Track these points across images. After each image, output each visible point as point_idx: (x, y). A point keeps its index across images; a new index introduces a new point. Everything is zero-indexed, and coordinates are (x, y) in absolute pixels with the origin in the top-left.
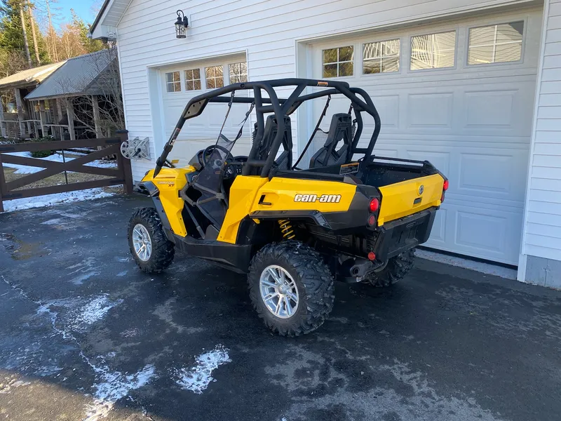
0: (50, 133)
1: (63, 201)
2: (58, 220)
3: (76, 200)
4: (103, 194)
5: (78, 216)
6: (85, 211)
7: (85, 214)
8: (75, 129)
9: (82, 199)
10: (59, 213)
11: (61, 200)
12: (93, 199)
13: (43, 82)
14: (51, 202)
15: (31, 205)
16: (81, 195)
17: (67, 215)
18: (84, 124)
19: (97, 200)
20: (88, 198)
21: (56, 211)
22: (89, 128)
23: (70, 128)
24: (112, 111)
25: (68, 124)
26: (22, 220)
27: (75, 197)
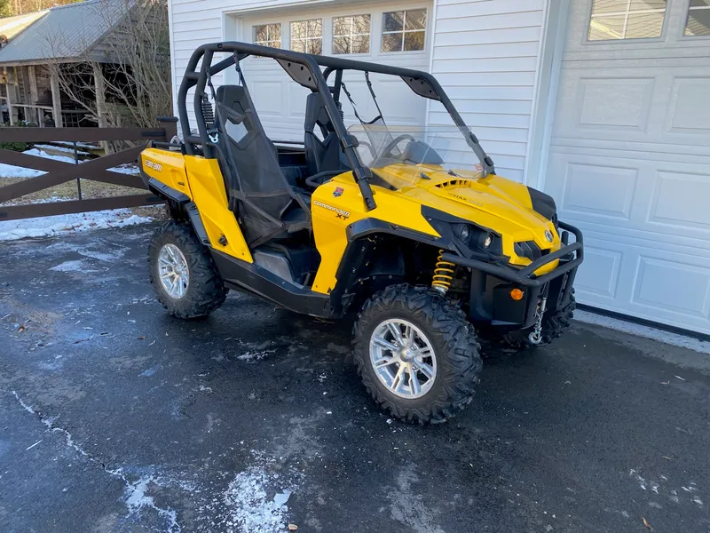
0: (21, 117)
1: (73, 228)
2: (78, 262)
3: (95, 227)
4: (134, 219)
5: (110, 256)
6: (118, 248)
7: (120, 253)
8: (63, 114)
9: (105, 226)
10: (75, 249)
11: (70, 226)
12: (121, 225)
13: (12, 39)
14: (55, 228)
15: (22, 233)
16: (102, 219)
17: (92, 255)
18: (84, 105)
19: (130, 229)
20: (113, 225)
21: (68, 245)
22: (91, 113)
23: (56, 110)
24: (127, 88)
25: (52, 106)
26: (14, 260)
27: (91, 221)
